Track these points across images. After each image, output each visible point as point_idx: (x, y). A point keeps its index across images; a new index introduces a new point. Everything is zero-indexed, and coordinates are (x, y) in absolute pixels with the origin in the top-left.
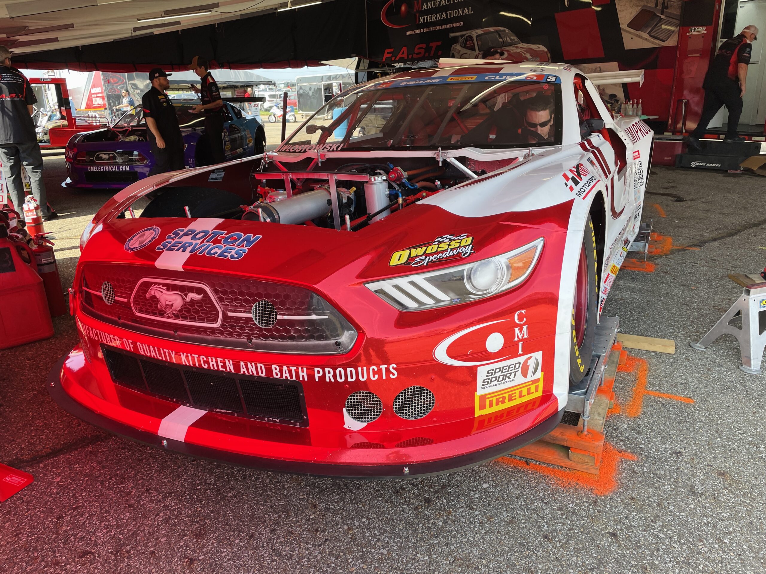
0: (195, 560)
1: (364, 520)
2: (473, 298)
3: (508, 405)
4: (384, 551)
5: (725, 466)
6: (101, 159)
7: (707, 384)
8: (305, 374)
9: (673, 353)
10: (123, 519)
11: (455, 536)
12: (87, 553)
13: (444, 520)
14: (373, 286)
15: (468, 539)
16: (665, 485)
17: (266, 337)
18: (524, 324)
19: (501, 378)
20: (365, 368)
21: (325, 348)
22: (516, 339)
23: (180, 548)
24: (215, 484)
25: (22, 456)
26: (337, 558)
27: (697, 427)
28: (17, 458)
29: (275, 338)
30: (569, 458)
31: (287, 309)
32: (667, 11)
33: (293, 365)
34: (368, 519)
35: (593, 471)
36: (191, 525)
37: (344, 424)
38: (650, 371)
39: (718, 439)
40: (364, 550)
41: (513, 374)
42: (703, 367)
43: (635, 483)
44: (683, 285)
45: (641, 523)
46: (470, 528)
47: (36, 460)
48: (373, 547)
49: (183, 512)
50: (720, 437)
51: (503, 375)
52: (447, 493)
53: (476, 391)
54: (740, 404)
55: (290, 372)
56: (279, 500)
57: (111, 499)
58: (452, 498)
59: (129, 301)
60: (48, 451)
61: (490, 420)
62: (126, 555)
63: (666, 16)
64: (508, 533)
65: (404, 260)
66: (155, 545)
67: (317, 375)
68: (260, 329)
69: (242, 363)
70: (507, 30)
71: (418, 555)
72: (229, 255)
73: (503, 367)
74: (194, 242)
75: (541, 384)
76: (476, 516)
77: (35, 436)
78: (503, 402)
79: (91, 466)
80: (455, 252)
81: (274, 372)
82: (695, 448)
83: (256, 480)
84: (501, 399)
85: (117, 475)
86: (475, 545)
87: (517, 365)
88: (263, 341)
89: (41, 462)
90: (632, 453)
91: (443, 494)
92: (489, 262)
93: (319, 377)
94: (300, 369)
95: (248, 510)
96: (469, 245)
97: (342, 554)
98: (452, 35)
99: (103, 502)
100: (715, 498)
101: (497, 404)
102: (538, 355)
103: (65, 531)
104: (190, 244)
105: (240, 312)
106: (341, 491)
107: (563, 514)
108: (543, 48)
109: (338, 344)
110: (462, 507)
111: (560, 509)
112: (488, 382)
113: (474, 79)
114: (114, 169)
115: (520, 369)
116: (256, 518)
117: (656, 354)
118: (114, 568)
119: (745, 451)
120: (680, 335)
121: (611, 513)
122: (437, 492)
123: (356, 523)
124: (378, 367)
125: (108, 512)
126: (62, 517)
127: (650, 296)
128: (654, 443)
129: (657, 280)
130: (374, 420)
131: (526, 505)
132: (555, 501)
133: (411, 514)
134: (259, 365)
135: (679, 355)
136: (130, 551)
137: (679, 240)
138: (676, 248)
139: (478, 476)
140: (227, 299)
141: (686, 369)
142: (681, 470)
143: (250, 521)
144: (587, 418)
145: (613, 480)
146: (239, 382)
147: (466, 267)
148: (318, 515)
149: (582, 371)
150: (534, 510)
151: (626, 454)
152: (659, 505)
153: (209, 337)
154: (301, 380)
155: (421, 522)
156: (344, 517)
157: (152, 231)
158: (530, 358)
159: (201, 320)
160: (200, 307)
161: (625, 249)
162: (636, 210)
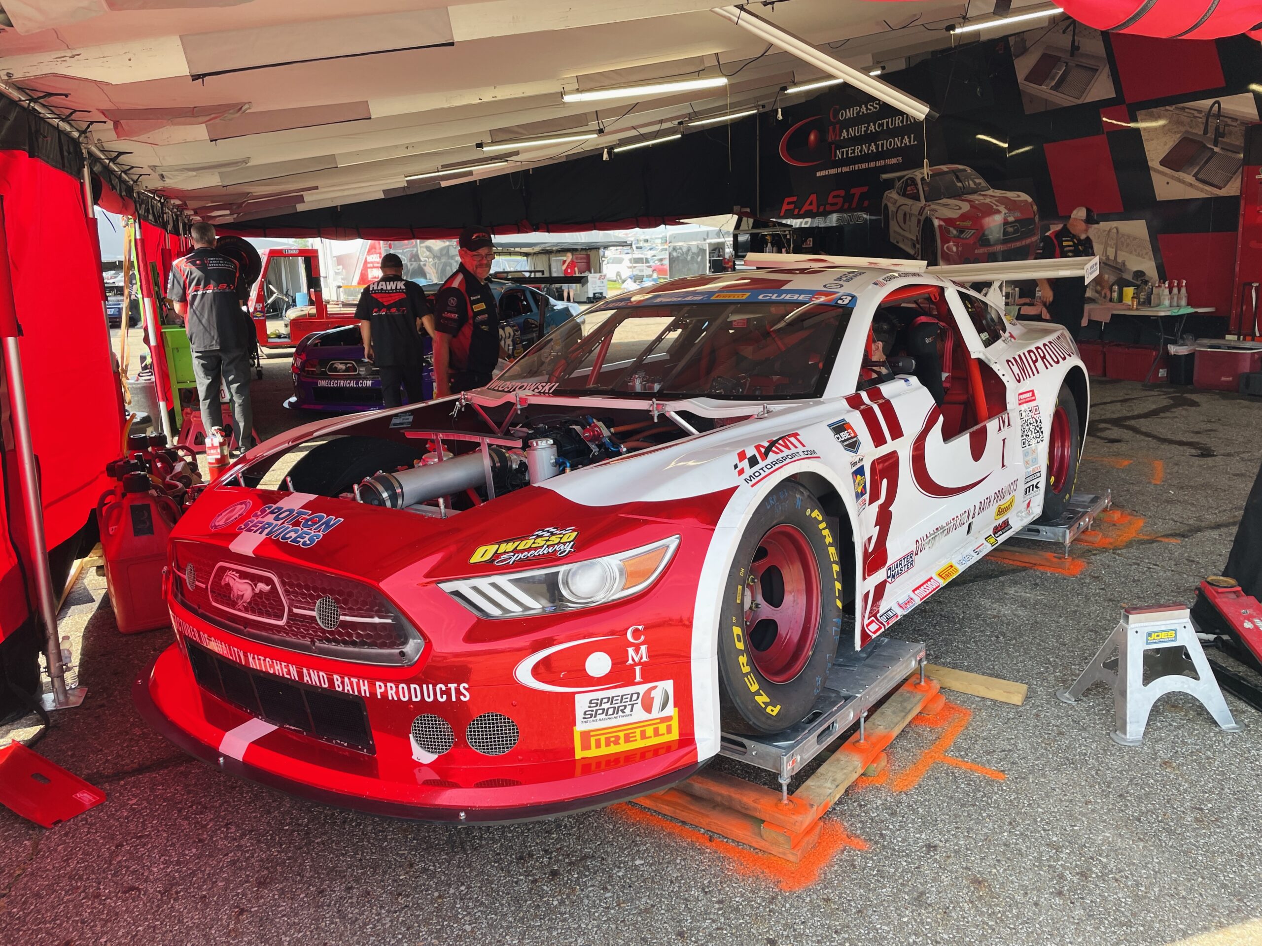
0: (247, 911)
1: (463, 888)
2: (572, 607)
3: (623, 747)
4: (468, 928)
5: (990, 872)
6: (336, 370)
7: (1042, 755)
8: (366, 688)
9: (1020, 704)
10: (186, 855)
11: (565, 920)
12: (133, 888)
13: (562, 899)
14: (448, 587)
15: (580, 926)
16: (885, 887)
17: (329, 641)
18: (643, 643)
19: (611, 711)
20: (431, 686)
21: (389, 658)
22: (630, 662)
23: (235, 896)
24: (307, 825)
25: (104, 769)
26: (408, 929)
27: (984, 815)
28: (98, 772)
29: (337, 642)
30: (761, 836)
31: (350, 609)
32: (1224, 140)
33: (355, 677)
34: (468, 887)
35: (791, 858)
36: (258, 871)
37: (412, 754)
38: (967, 728)
39: (1005, 834)
40: (445, 923)
41: (629, 708)
42: (1055, 728)
43: (843, 880)
44: (1110, 600)
45: (819, 931)
46: (590, 912)
47: (119, 775)
48: (457, 921)
49: (255, 855)
50: (1010, 832)
51: (614, 708)
52: (583, 867)
53: (575, 725)
54: (1074, 787)
55: (351, 684)
56: (372, 853)
57: (183, 831)
58: (587, 873)
59: (207, 587)
60: (136, 766)
61: (598, 764)
62: (174, 896)
63: (1222, 149)
64: (634, 925)
65: (488, 557)
66: (210, 889)
67: (379, 691)
68: (324, 631)
69: (305, 670)
70: (969, 170)
71: (508, 937)
72: (302, 541)
73: (613, 697)
74: (275, 523)
75: (675, 724)
76: (606, 898)
77: (127, 747)
78: (616, 742)
79: (176, 790)
80: (551, 550)
81: (336, 683)
82: (961, 843)
83: (356, 825)
84: (612, 739)
85: (200, 803)
86: (584, 933)
87: (635, 697)
88: (326, 645)
89: (122, 779)
90: (865, 840)
91: (578, 867)
92: (593, 564)
93: (381, 693)
94: (361, 681)
95: (331, 861)
96: (570, 542)
97: (416, 925)
98: (885, 176)
99: (172, 833)
100: (945, 913)
101: (608, 744)
102: (668, 685)
103: (120, 862)
104: (270, 524)
105: (304, 609)
106: (453, 850)
107: (720, 909)
108: (1025, 197)
109: (402, 654)
110: (593, 886)
111: (720, 902)
112: (591, 715)
113: (744, 297)
114: (351, 384)
115: (639, 701)
116: (336, 871)
117: (995, 703)
118: (156, 909)
119: (1035, 854)
120: (1051, 678)
121: (786, 914)
122: (570, 864)
123: (452, 891)
124: (446, 686)
125: (173, 845)
126: (122, 846)
127: (1045, 614)
128: (906, 831)
129: (1073, 589)
130: (446, 752)
131: (679, 892)
132: (719, 891)
133: (525, 887)
134: (321, 674)
135: (1028, 707)
136: (180, 892)
137: (1155, 524)
138: (1141, 537)
139: (636, 849)
140: (293, 592)
141: (1025, 730)
142: (922, 870)
143: (328, 874)
144: (784, 781)
145: (815, 872)
146: (303, 692)
147: (562, 569)
148: (410, 876)
149: (774, 714)
150: (686, 899)
151: (855, 840)
152: (860, 911)
153: (276, 637)
154: (363, 694)
155: (531, 899)
156: (440, 883)
157: (244, 506)
158: (655, 687)
159: (269, 616)
160: (268, 600)
161: (992, 540)
162: (1028, 479)
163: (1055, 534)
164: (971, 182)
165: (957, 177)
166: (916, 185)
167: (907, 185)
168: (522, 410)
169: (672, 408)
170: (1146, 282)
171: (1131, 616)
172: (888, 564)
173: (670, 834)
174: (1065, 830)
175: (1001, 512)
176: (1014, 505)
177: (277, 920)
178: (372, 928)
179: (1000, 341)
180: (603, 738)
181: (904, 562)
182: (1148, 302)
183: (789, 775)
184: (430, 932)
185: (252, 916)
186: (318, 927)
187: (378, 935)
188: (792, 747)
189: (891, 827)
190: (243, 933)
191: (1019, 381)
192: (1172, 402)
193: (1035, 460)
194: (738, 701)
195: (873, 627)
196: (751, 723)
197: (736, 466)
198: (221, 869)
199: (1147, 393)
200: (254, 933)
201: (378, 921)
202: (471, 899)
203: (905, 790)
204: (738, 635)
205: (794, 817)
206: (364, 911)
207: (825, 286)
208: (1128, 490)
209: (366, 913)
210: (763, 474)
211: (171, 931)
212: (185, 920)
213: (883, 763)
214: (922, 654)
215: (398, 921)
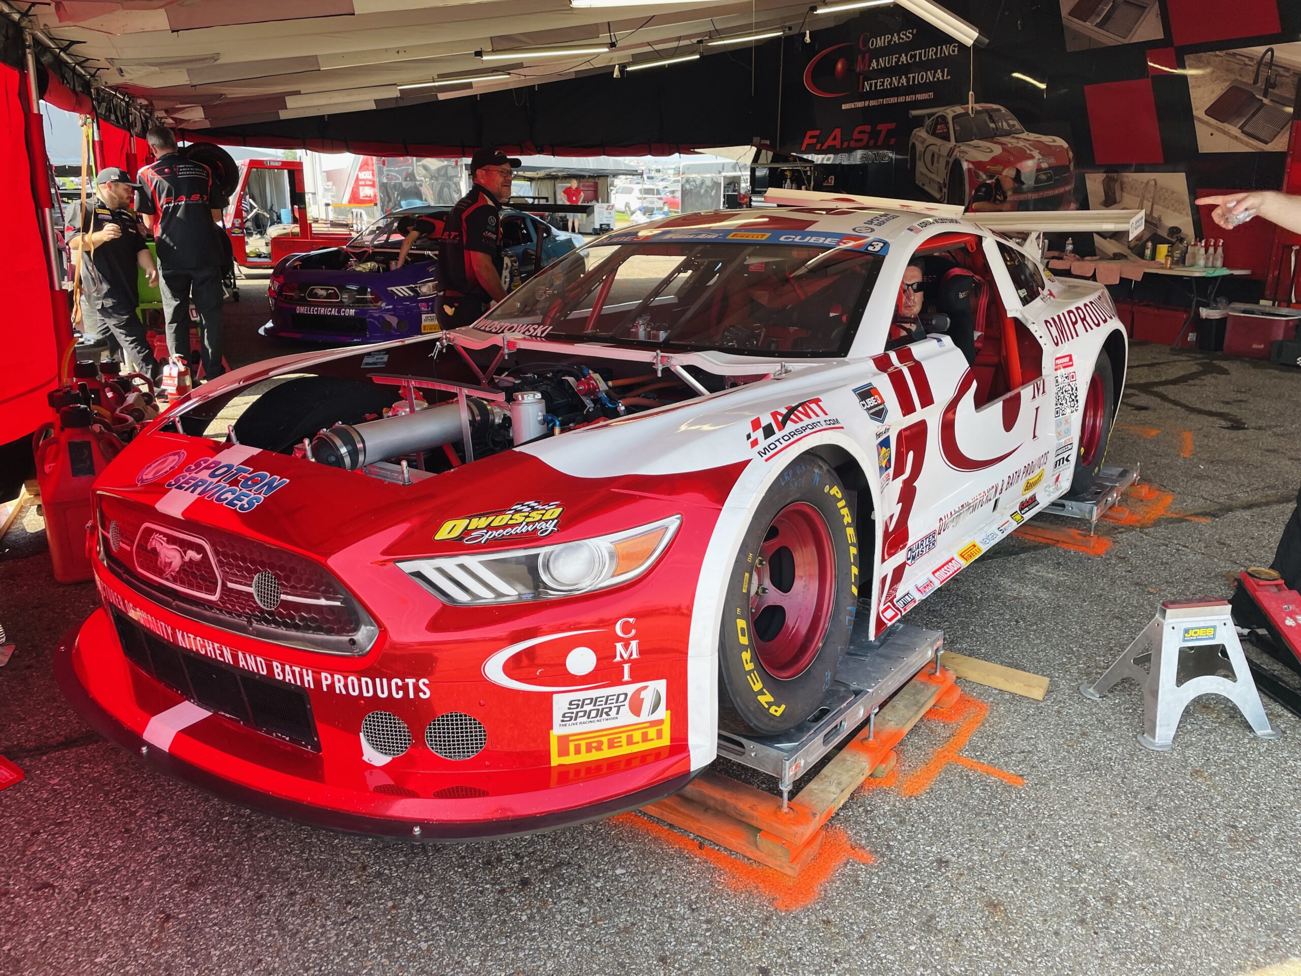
0: (174, 917)
1: (421, 897)
2: (553, 595)
3: (607, 753)
5: (1006, 894)
6: (316, 296)
7: (1064, 758)
8: (310, 678)
9: (1041, 699)
10: (110, 847)
11: (533, 939)
12: (46, 885)
13: (531, 914)
14: (407, 567)
15: (550, 946)
16: (891, 908)
17: (268, 622)
18: (633, 638)
19: (593, 714)
20: (385, 680)
21: (337, 646)
22: (618, 659)
23: (161, 898)
24: (249, 816)
25: (26, 741)
26: (355, 946)
27: (1001, 826)
28: (19, 744)
29: (278, 624)
30: (757, 847)
31: (293, 587)
32: (1275, 91)
33: (297, 664)
34: (427, 896)
35: (789, 872)
36: (190, 870)
37: (362, 755)
38: (983, 725)
39: (1024, 850)
40: (398, 939)
41: (614, 710)
42: (1078, 728)
43: (845, 899)
44: (1137, 584)
45: (817, 960)
46: (562, 930)
47: (41, 749)
48: (412, 936)
49: (188, 850)
50: (1029, 847)
51: (598, 710)
52: (558, 875)
53: (552, 728)
54: (1098, 797)
55: (293, 672)
56: (321, 852)
57: (108, 819)
58: (561, 883)
59: (132, 549)
60: (61, 739)
61: (578, 772)
62: (93, 896)
63: (1272, 100)
64: (611, 946)
65: (456, 533)
66: (133, 890)
67: (324, 683)
68: (262, 611)
69: (240, 654)
70: (1003, 110)
71: (468, 958)
72: (239, 504)
73: (597, 698)
74: (210, 480)
75: (666, 729)
76: (581, 914)
77: (53, 716)
78: (599, 748)
79: (104, 769)
80: (530, 528)
81: (276, 671)
82: (976, 858)
84: (594, 745)
85: (130, 786)
86: (555, 956)
87: (622, 698)
88: (264, 627)
89: (45, 754)
90: (871, 852)
91: (552, 875)
92: (580, 546)
93: (327, 685)
94: (304, 671)
95: (273, 860)
96: (553, 520)
97: (365, 940)
98: (914, 113)
99: (96, 821)
100: (957, 941)
101: (589, 750)
102: (661, 686)
103: (34, 853)
104: (204, 482)
105: (240, 583)
106: (412, 850)
107: (707, 930)
108: (1061, 142)
109: (353, 642)
110: (567, 898)
111: (708, 921)
112: (571, 717)
113: (764, 238)
114: (333, 312)
115: (627, 703)
116: (278, 873)
117: (1014, 697)
118: (71, 911)
119: (1056, 874)
120: (1074, 670)
121: (780, 938)
122: (545, 871)
123: (408, 900)
124: (403, 680)
125: (96, 835)
126: (39, 833)
127: (1067, 598)
128: (916, 842)
129: (1098, 570)
130: (401, 754)
131: (663, 908)
132: (708, 908)
133: (491, 898)
134: (258, 659)
135: (1049, 703)
136: (99, 892)
137: (1185, 501)
138: (1169, 515)
139: (617, 855)
140: (227, 564)
141: (1046, 729)
142: (932, 889)
143: (269, 876)
144: (786, 787)
145: (815, 889)
146: (238, 677)
147: (543, 551)
148: (362, 882)
149: (778, 714)
150: (670, 917)
151: (860, 852)
152: (862, 937)
153: (208, 613)
154: (307, 685)
155: (497, 912)
156: (396, 890)
157: (177, 457)
158: (645, 688)
159: (199, 589)
160: (199, 570)
161: (1018, 517)
162: (1059, 452)
163: (1081, 510)
164: (1005, 124)
165: (991, 117)
166: (947, 123)
167: (937, 123)
168: (509, 355)
169: (678, 362)
170: (1181, 240)
171: (1168, 611)
172: (910, 543)
173: (656, 839)
174: (1088, 846)
175: (1029, 486)
176: (1043, 479)
177: (207, 930)
178: (315, 943)
179: (1038, 299)
180: (583, 744)
181: (925, 543)
182: (1182, 261)
183: (791, 781)
184: (380, 950)
185: (180, 924)
186: (253, 940)
187: (321, 951)
188: (795, 750)
189: (899, 837)
190: (167, 945)
191: (1057, 344)
192: (1201, 369)
193: (1068, 431)
194: (738, 702)
195: (889, 613)
196: (752, 725)
197: (749, 437)
198: (148, 865)
199: (1176, 358)
200: (179, 944)
201: (322, 934)
202: (429, 910)
203: (915, 794)
204: (743, 629)
205: (795, 828)
206: (308, 921)
207: (854, 230)
208: (1155, 463)
209: (309, 925)
210: (780, 447)
211: (86, 939)
212: (103, 926)
213: (892, 762)
214: (940, 643)
215: (344, 935)
